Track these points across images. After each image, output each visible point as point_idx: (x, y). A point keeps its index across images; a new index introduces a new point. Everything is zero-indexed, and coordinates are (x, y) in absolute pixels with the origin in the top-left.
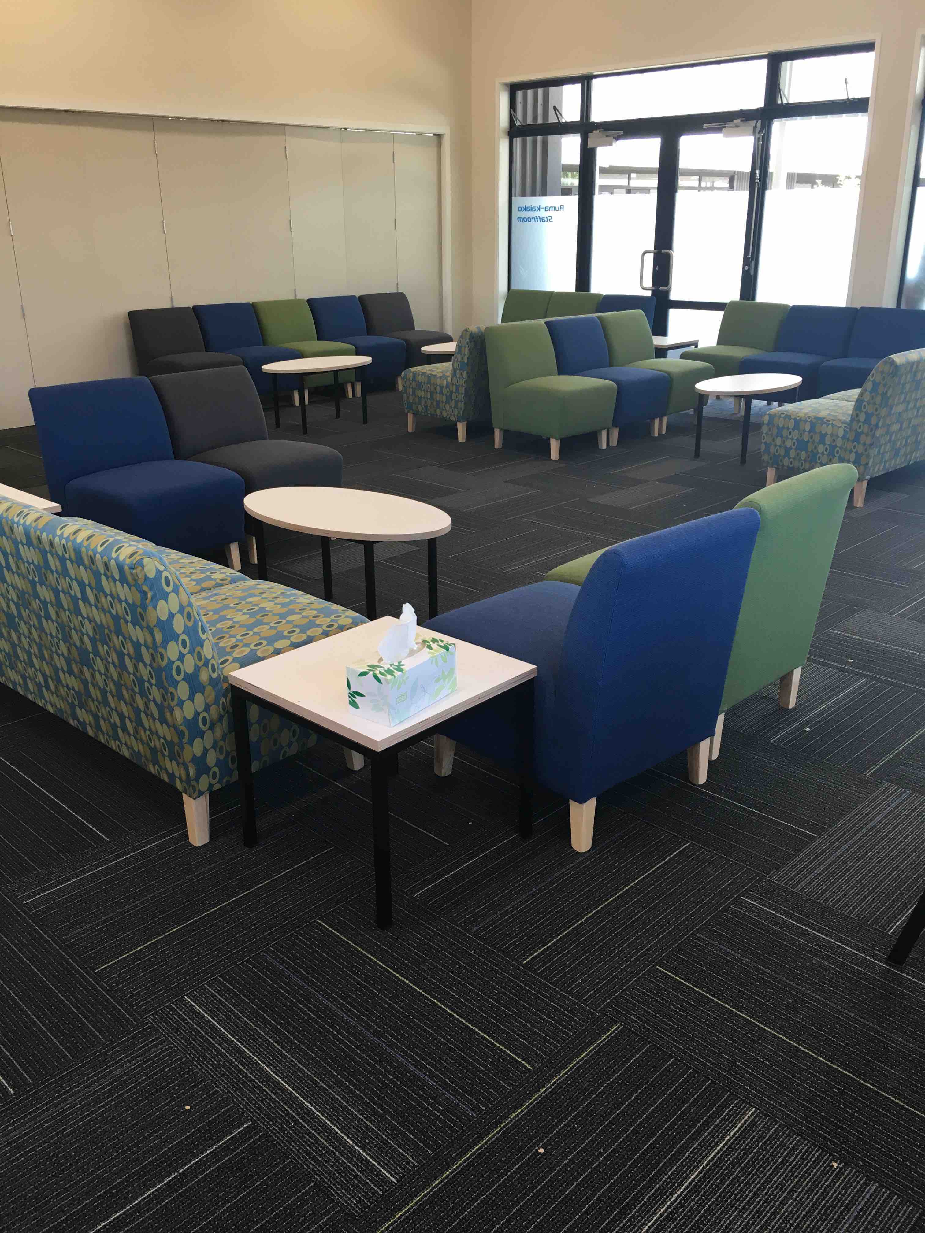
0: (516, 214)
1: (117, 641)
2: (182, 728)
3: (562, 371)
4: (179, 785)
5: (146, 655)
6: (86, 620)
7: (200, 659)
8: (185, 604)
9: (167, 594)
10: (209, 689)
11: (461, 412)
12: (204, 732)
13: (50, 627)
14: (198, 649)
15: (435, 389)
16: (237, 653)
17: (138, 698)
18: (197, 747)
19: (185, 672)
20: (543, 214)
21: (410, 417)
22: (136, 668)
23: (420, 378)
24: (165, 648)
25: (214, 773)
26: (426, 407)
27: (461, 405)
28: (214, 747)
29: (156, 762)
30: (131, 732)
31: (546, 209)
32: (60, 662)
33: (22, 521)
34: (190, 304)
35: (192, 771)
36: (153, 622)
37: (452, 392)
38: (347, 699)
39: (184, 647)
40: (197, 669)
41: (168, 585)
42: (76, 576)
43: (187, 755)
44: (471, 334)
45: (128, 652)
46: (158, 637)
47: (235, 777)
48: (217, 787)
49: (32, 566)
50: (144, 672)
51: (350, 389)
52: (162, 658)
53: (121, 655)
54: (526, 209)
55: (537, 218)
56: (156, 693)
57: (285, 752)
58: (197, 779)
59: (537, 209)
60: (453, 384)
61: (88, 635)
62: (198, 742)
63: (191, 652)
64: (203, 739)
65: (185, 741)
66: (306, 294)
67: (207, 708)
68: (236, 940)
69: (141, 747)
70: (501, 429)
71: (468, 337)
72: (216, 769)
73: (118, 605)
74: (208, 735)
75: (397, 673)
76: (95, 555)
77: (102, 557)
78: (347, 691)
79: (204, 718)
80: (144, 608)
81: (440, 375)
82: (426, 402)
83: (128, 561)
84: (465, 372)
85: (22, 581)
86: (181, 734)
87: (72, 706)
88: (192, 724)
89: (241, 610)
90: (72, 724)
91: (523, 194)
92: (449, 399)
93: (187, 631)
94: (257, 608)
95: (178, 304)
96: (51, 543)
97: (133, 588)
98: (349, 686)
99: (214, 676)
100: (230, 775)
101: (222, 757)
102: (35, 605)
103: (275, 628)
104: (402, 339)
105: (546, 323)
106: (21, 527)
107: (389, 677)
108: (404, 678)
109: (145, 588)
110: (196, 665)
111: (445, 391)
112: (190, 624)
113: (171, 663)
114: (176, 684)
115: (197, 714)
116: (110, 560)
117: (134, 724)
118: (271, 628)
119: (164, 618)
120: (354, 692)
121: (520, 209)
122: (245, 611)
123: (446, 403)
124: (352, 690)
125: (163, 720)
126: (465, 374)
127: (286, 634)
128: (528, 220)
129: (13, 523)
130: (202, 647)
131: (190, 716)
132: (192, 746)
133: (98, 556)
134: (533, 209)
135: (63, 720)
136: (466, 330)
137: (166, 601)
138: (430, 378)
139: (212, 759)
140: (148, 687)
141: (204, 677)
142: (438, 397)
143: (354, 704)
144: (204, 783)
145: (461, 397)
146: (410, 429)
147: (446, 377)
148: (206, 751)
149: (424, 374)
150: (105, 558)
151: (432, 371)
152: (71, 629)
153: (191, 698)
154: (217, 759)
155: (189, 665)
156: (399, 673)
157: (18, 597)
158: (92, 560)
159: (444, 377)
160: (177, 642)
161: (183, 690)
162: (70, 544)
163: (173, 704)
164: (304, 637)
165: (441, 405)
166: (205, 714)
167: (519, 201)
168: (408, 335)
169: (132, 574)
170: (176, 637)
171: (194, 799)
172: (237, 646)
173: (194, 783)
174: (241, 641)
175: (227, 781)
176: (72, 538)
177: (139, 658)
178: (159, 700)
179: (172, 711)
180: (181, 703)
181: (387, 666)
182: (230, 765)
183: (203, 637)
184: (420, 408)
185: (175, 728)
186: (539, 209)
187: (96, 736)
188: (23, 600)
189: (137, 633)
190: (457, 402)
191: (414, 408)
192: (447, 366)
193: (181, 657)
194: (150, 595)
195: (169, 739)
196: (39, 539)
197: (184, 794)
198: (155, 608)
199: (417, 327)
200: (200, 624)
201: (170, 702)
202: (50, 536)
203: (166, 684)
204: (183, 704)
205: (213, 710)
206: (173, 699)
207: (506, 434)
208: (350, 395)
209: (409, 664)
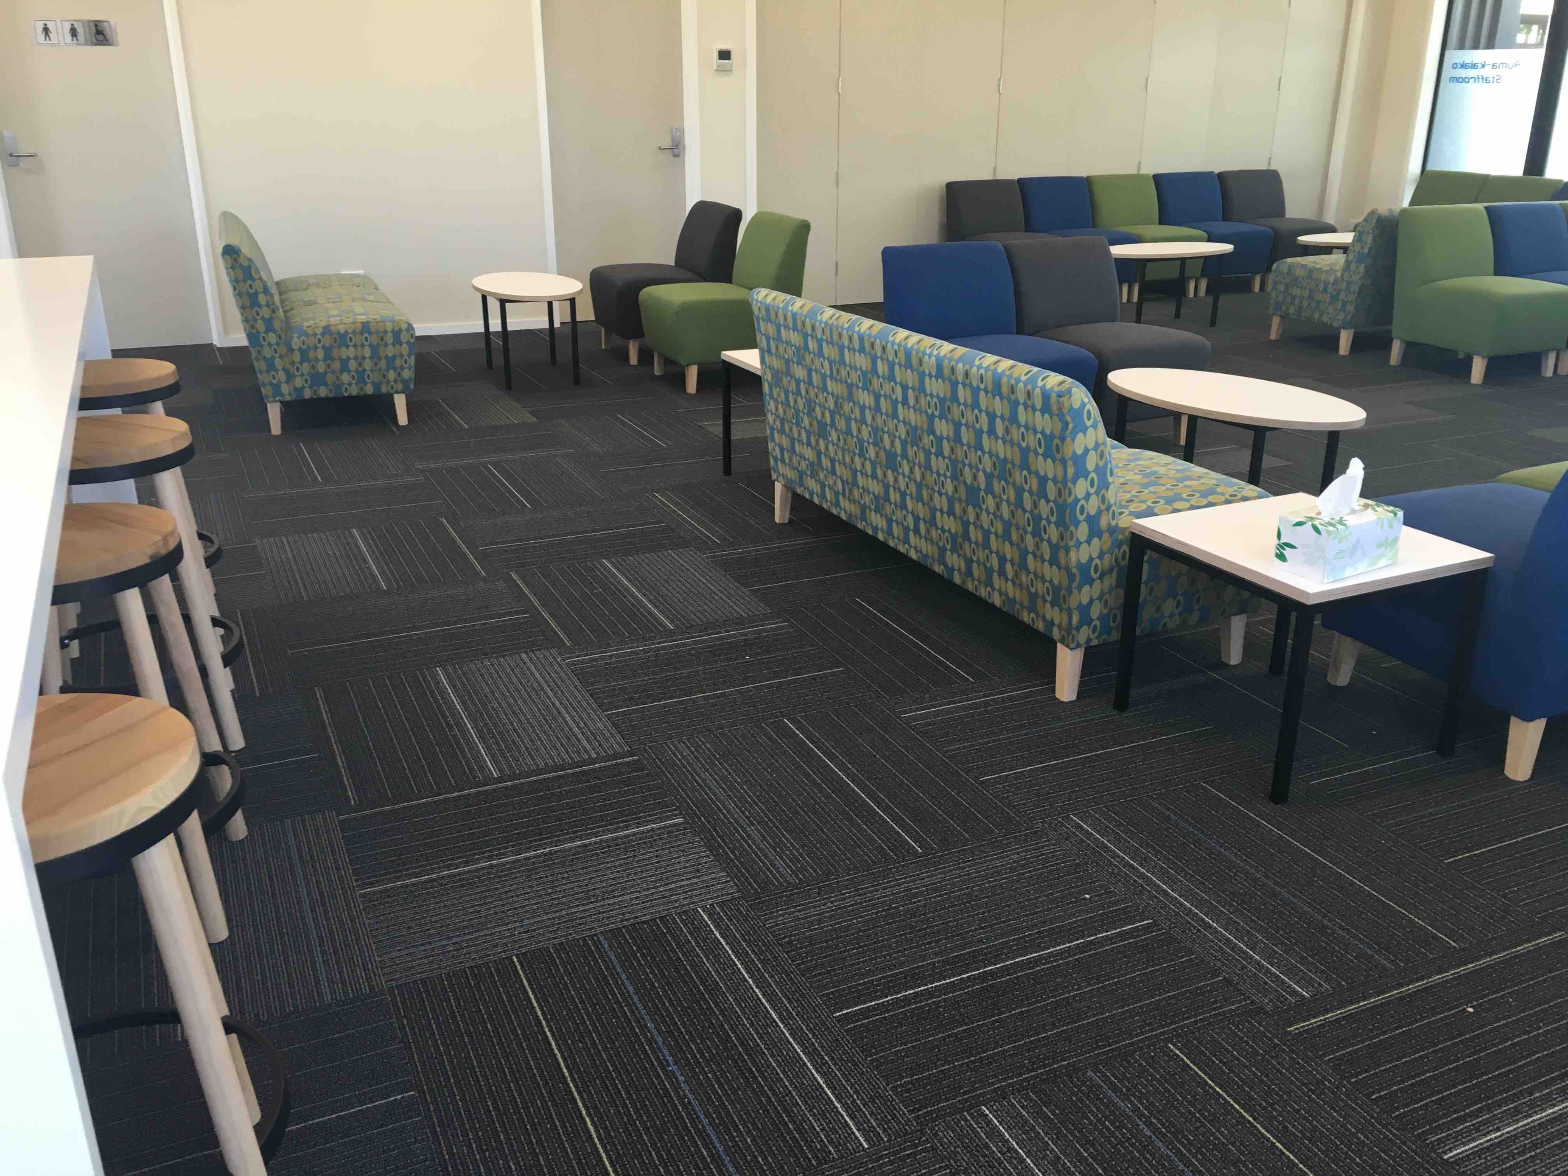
0: (1447, 72)
1: (1018, 476)
2: (1074, 571)
3: (1500, 270)
4: (1056, 634)
5: (1051, 490)
6: (986, 455)
7: (1103, 501)
8: (1100, 442)
9: (1087, 428)
10: (1106, 535)
11: (1350, 317)
12: (1094, 580)
13: (939, 464)
14: (1104, 491)
15: (1317, 286)
16: (1132, 508)
17: (1029, 538)
18: (1085, 594)
19: (1088, 513)
20: (1487, 72)
21: (1276, 322)
22: (1035, 505)
23: (1299, 272)
24: (1074, 483)
25: (1095, 626)
26: (1301, 308)
27: (1351, 308)
28: (1100, 598)
29: (1033, 609)
30: (1010, 576)
31: (1494, 66)
32: (940, 502)
33: (935, 352)
34: (1015, 177)
35: (1075, 619)
36: (1068, 454)
37: (1339, 292)
38: (1274, 551)
39: (1092, 486)
40: (1099, 512)
41: (1089, 419)
42: (987, 408)
43: (1073, 602)
44: (1380, 217)
45: (1030, 487)
46: (1071, 470)
47: (1115, 636)
48: (1095, 642)
49: (935, 399)
50: (1044, 508)
51: (1192, 286)
52: (1070, 495)
53: (1019, 492)
54: (1464, 66)
55: (1477, 79)
56: (1053, 533)
57: (1165, 625)
58: (1078, 629)
59: (1480, 66)
60: (1343, 280)
61: (984, 471)
62: (1086, 588)
63: (1097, 493)
64: (1091, 587)
65: (1074, 585)
66: (1151, 168)
67: (1101, 556)
68: (1116, 782)
69: (1018, 592)
70: (1401, 339)
71: (1374, 221)
72: (1098, 623)
73: (1031, 436)
74: (1097, 584)
75: (1340, 527)
76: (1017, 383)
77: (1025, 386)
78: (1275, 541)
79: (1096, 566)
80: (1063, 439)
81: (1326, 268)
82: (1301, 302)
83: (1056, 389)
84: (1363, 265)
85: (918, 416)
86: (1071, 577)
87: (942, 550)
88: (1084, 569)
89: (1133, 471)
90: (937, 570)
91: (1461, 46)
92: (1335, 298)
93: (1097, 469)
94: (1149, 471)
95: (1002, 175)
96: (967, 374)
97: (1055, 418)
98: (1279, 536)
99: (1113, 523)
100: (1109, 634)
101: (1105, 611)
102: (927, 440)
103: (1173, 490)
104: (1268, 227)
105: (1487, 208)
106: (933, 359)
107: (1331, 528)
108: (1347, 533)
109: (1068, 418)
110: (1099, 508)
111: (1330, 289)
112: (1101, 463)
113: (1077, 500)
114: (1077, 524)
115: (1091, 559)
116: (1034, 389)
117: (1016, 568)
118: (1168, 489)
119: (1079, 452)
120: (1284, 544)
121: (1455, 66)
122: (1136, 471)
123: (1329, 304)
124: (1282, 541)
125: (1054, 561)
126: (1362, 268)
127: (1184, 496)
128: (1465, 80)
129: (924, 353)
130: (1107, 489)
131: (1084, 560)
132: (1080, 592)
133: (1021, 385)
134: (1474, 66)
135: (926, 568)
136: (1373, 213)
137: (1085, 434)
138: (1311, 272)
139: (1096, 611)
140: (1045, 526)
141: (1104, 523)
142: (1319, 297)
143: (1281, 557)
144: (1084, 635)
145: (1352, 297)
146: (1273, 336)
147: (1335, 271)
148: (1091, 601)
149: (1304, 266)
150: (1029, 387)
151: (1317, 264)
152: (964, 465)
153: (1089, 542)
154: (1101, 613)
155: (1092, 506)
156: (1343, 527)
157: (908, 433)
158: (1013, 389)
159: (1331, 271)
160: (1086, 480)
161: (1082, 531)
162: (990, 373)
163: (1071, 543)
164: (1205, 502)
165: (1322, 306)
166: (1097, 561)
167: (1455, 56)
168: (1276, 222)
169: (1058, 402)
170: (1086, 474)
171: (1071, 649)
172: (1133, 501)
173: (1074, 632)
174: (1138, 497)
175: (1105, 639)
176: (992, 367)
177: (1042, 493)
178: (1054, 539)
179: (1067, 552)
180: (1078, 544)
181: (1327, 519)
182: (1112, 624)
183: (1110, 480)
184: (1292, 310)
185: (1068, 569)
186: (1483, 66)
187: (964, 583)
188: (914, 436)
189: (1046, 467)
190: (1344, 304)
191: (1284, 308)
192: (1337, 259)
193: (1087, 496)
194: (1071, 426)
195: (1056, 582)
196: (953, 370)
197: (1059, 645)
198: (1073, 440)
199: (1288, 215)
200: (1109, 466)
201: (1069, 542)
202: (967, 367)
203: (1068, 520)
204: (1079, 546)
205: (1107, 557)
206: (1071, 539)
207: (1409, 346)
208: (1191, 294)
209: (1351, 520)
